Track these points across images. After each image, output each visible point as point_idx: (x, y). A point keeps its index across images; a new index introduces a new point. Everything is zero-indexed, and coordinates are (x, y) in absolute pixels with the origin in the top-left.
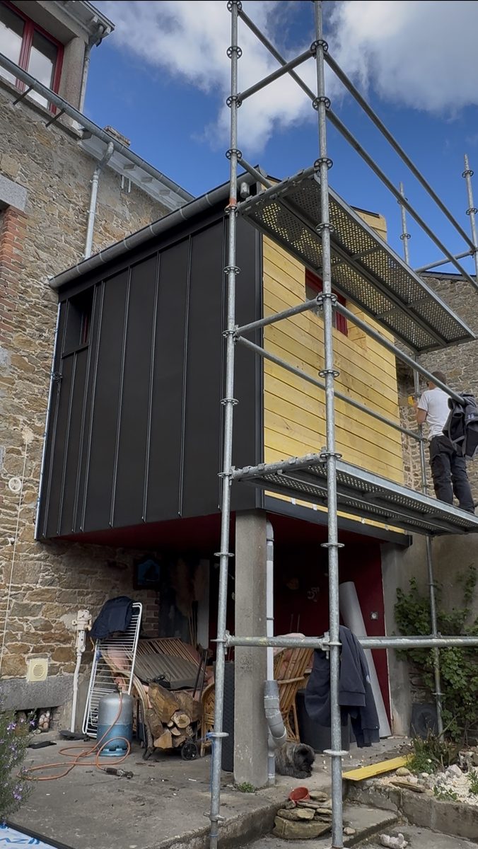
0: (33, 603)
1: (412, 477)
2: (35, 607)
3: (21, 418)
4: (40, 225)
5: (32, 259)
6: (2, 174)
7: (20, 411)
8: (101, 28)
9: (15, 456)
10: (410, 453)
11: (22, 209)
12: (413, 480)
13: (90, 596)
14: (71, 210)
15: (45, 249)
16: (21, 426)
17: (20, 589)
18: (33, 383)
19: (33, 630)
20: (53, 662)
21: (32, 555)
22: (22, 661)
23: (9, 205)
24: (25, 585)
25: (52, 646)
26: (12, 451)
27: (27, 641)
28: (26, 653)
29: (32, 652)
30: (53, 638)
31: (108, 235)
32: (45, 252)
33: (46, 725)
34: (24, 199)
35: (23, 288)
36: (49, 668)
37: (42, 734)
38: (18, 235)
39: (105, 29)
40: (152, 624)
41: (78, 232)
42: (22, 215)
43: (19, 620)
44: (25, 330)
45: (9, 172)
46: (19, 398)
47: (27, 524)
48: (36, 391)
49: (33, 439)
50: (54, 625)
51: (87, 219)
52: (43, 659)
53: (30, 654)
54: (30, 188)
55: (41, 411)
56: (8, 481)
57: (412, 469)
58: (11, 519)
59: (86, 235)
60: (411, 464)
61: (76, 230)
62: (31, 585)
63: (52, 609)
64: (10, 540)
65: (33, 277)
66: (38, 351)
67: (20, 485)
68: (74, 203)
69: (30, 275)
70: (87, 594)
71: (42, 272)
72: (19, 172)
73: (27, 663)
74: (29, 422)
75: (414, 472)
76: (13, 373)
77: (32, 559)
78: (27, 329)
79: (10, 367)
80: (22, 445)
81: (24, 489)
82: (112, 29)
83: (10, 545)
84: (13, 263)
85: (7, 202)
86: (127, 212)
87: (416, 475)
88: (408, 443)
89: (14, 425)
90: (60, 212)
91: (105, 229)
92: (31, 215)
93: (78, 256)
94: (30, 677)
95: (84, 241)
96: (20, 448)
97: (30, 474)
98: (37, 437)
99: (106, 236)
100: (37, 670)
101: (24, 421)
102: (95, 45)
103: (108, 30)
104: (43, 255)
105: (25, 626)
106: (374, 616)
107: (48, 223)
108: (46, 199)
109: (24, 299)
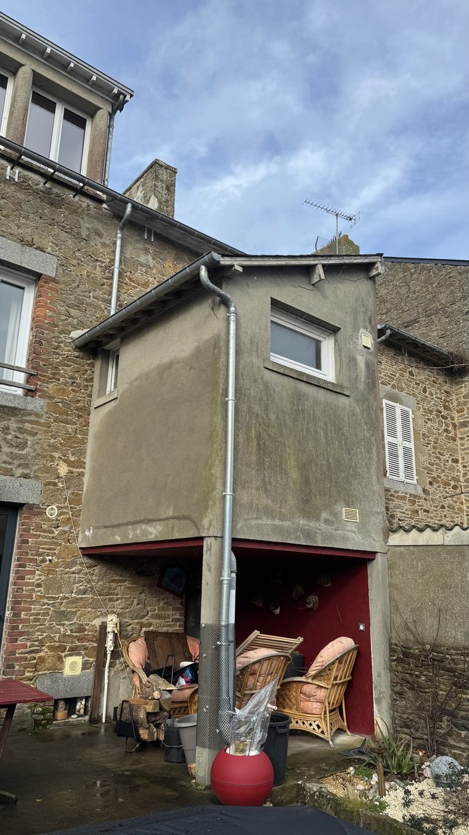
0: (69, 610)
1: (461, 469)
2: (71, 613)
3: (56, 455)
4: (70, 286)
5: (63, 318)
6: (36, 248)
7: (55, 448)
8: (122, 97)
9: (51, 487)
10: (459, 445)
11: (53, 275)
12: (462, 472)
13: (120, 601)
14: (98, 268)
15: (76, 307)
16: (56, 462)
17: (57, 598)
18: (67, 424)
19: (69, 633)
20: (86, 658)
21: (68, 570)
22: (60, 659)
23: (41, 274)
24: (61, 595)
25: (84, 645)
26: (49, 483)
27: (64, 642)
28: (63, 652)
29: (69, 651)
30: (86, 639)
31: (133, 284)
32: (75, 309)
33: (82, 711)
34: (55, 266)
35: (56, 344)
36: (83, 664)
37: (79, 719)
38: (50, 298)
39: (125, 96)
40: (178, 624)
41: (105, 286)
42: (54, 280)
43: (57, 624)
44: (59, 380)
45: (40, 245)
46: (55, 439)
47: (63, 543)
48: (70, 430)
49: (67, 471)
50: (87, 628)
51: (113, 274)
52: (78, 657)
53: (66, 653)
54: (60, 255)
55: (74, 447)
56: (46, 509)
57: (460, 461)
58: (49, 540)
59: (112, 288)
60: (460, 455)
61: (103, 285)
62: (66, 595)
63: (85, 614)
64: (48, 558)
65: (65, 333)
66: (71, 396)
67: (56, 512)
68: (100, 261)
69: (62, 332)
70: (117, 600)
71: (74, 328)
72: (50, 244)
73: (64, 660)
74: (64, 458)
75: (462, 463)
76: (49, 418)
77: (67, 573)
78: (61, 379)
79: (47, 413)
80: (58, 477)
81: (59, 515)
82: (132, 96)
83: (48, 562)
84: (47, 324)
85: (40, 272)
86: (151, 260)
87: (465, 467)
88: (456, 435)
89: (51, 461)
90: (88, 272)
91: (130, 279)
92: (61, 279)
93: (106, 308)
94: (67, 672)
95: (110, 294)
96: (56, 480)
97: (66, 502)
98: (72, 469)
99: (131, 286)
100: (73, 664)
101: (60, 458)
102: (119, 111)
103: (128, 98)
104: (73, 312)
105: (62, 630)
106: (362, 628)
107: (77, 283)
108: (75, 262)
109: (57, 354)
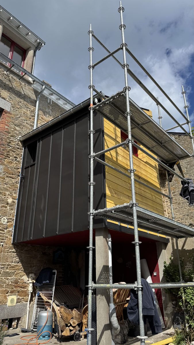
0: (11, 271)
2: (11, 273)
3: (7, 193)
4: (16, 117)
5: (13, 130)
6: (1, 98)
7: (7, 190)
8: (40, 44)
9: (4, 208)
10: (166, 205)
11: (9, 111)
12: (168, 215)
13: (35, 267)
14: (28, 111)
15: (18, 126)
16: (7, 196)
17: (5, 265)
18: (13, 178)
19: (10, 283)
20: (19, 297)
21: (11, 250)
22: (5, 297)
23: (4, 109)
24: (7, 263)
25: (18, 290)
26: (3, 206)
27: (8, 288)
28: (7, 293)
29: (10, 293)
30: (19, 286)
31: (43, 120)
32: (18, 127)
33: (15, 326)
34: (10, 107)
35: (9, 141)
36: (17, 300)
37: (14, 330)
38: (7, 120)
39: (42, 44)
40: (61, 279)
41: (31, 119)
42: (9, 113)
43: (5, 279)
44: (9, 158)
45: (4, 97)
46: (7, 185)
47: (9, 237)
48: (14, 182)
49: (12, 201)
50: (19, 280)
51: (35, 115)
52: (14, 296)
53: (9, 294)
54: (12, 103)
55: (15, 190)
56: (1, 219)
58: (2, 235)
59: (34, 120)
60: (166, 209)
61: (30, 118)
62: (10, 263)
63: (18, 274)
64: (1, 244)
65: (13, 137)
66: (15, 166)
67: (6, 221)
68: (29, 108)
69: (12, 136)
70: (34, 266)
71: (17, 135)
72: (8, 97)
73: (8, 298)
74: (10, 195)
75: (167, 212)
76: (4, 175)
77: (10, 252)
78: (10, 157)
79: (3, 172)
80: (8, 204)
81: (8, 222)
82: (44, 44)
83: (1, 246)
84: (5, 131)
85: (3, 108)
86: (51, 111)
87: (169, 213)
88: (164, 200)
89: (5, 196)
90: (24, 112)
91: (42, 118)
92: (12, 113)
93: (31, 129)
94: (9, 304)
95: (34, 123)
96: (7, 205)
97: (11, 216)
98: (14, 200)
99: (42, 121)
100: (12, 300)
102: (38, 50)
103: (43, 44)
104: (17, 128)
105: (7, 281)
106: (155, 274)
107: (19, 116)
108: (19, 107)
109: (9, 145)
